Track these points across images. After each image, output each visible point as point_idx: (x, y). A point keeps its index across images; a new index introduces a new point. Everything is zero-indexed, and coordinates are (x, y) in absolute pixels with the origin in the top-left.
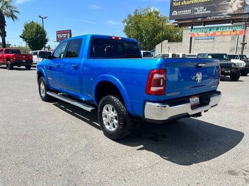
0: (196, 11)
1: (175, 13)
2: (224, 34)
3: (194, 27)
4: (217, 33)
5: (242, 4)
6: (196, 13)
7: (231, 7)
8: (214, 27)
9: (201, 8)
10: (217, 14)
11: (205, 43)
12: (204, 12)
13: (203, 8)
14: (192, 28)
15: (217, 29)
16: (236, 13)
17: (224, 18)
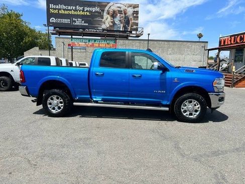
0: (75, 22)
1: (53, 20)
2: (100, 45)
3: (73, 37)
4: (95, 45)
5: (112, 22)
6: (75, 24)
7: (104, 23)
8: (92, 39)
9: (79, 19)
10: (94, 28)
11: (78, 52)
12: (82, 24)
13: (81, 20)
14: (72, 37)
15: (95, 41)
16: (108, 29)
17: (96, 32)
